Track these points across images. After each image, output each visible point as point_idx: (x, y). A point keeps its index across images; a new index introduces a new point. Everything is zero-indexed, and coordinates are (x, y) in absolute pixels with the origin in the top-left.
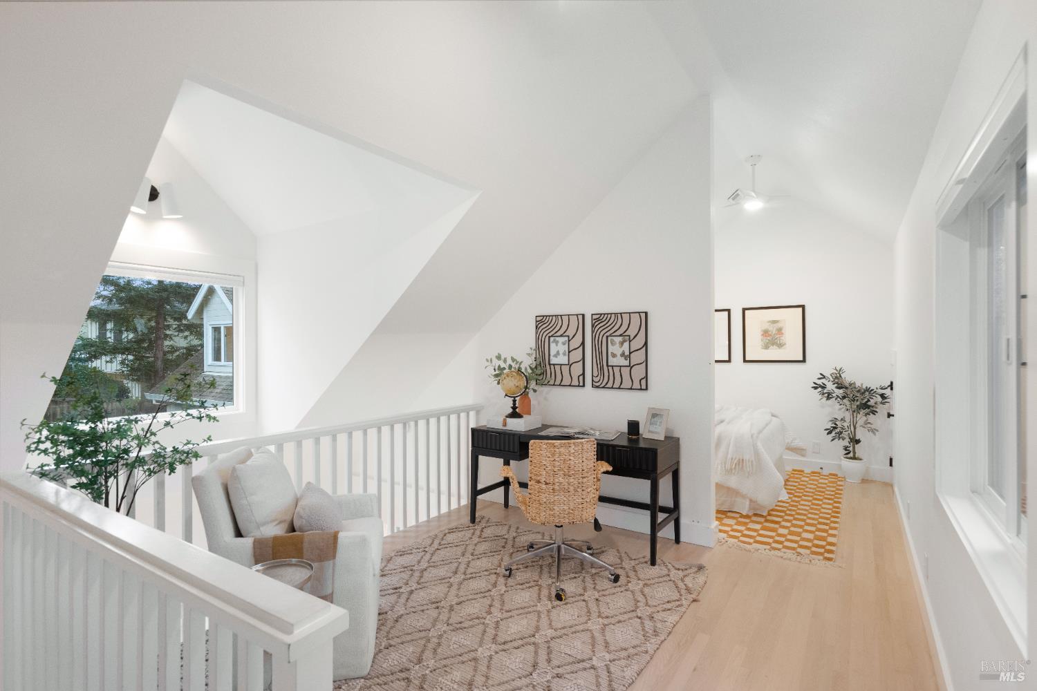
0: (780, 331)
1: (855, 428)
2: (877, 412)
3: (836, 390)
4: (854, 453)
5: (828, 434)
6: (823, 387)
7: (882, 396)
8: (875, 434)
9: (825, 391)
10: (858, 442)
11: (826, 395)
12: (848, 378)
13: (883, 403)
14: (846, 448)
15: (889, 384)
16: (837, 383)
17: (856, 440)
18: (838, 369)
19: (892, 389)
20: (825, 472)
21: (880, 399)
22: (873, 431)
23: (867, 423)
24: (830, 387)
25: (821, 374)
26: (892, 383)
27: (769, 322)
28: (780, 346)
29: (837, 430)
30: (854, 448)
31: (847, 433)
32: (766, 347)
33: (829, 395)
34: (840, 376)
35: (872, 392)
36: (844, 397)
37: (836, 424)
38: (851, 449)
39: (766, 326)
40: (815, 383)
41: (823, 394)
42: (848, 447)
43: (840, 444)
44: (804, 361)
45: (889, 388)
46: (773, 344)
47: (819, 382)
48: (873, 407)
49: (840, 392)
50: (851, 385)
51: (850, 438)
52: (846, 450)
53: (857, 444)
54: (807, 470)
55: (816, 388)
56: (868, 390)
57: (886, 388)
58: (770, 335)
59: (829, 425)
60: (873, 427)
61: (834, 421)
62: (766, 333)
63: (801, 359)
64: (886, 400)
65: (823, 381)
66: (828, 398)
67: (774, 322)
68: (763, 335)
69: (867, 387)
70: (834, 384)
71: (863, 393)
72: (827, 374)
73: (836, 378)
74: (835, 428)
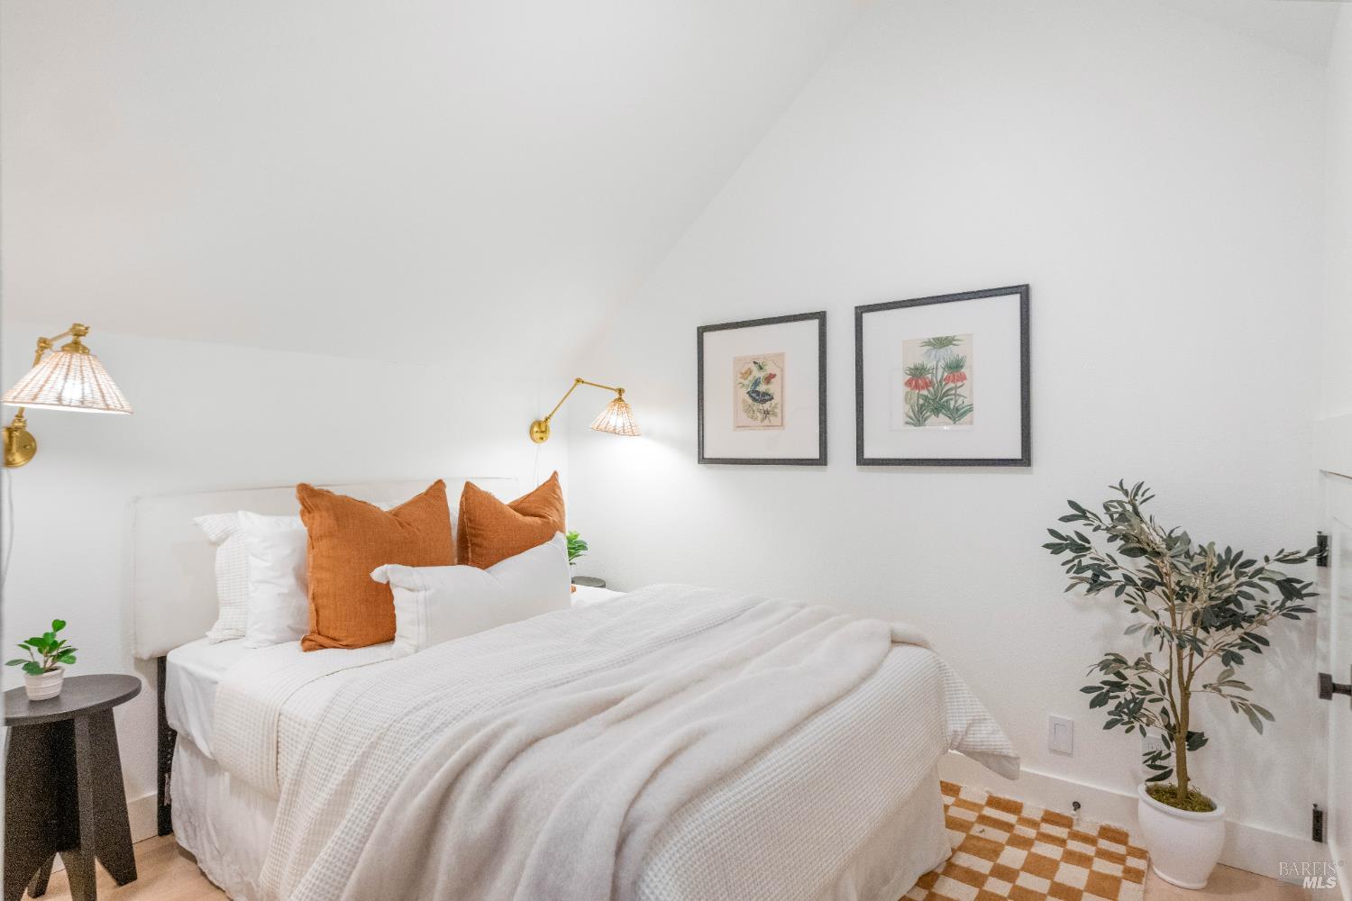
0: (956, 367)
1: (1186, 694)
2: (1266, 643)
3: (1124, 561)
4: (1184, 778)
5: (1093, 704)
6: (1080, 546)
7: (1289, 588)
8: (1259, 727)
9: (1086, 561)
10: (1195, 741)
11: (1089, 574)
12: (1161, 517)
13: (1291, 614)
14: (1153, 759)
15: (1314, 544)
16: (1126, 537)
17: (1190, 736)
18: (1129, 486)
19: (1323, 562)
20: (1088, 822)
21: (1275, 595)
22: (1248, 711)
23: (1225, 679)
24: (1102, 547)
25: (1073, 504)
26: (1323, 542)
27: (929, 343)
28: (957, 414)
29: (1126, 695)
30: (1182, 761)
31: (1159, 706)
32: (918, 418)
33: (1096, 576)
34: (1136, 512)
35: (1250, 570)
36: (1149, 585)
37: (1118, 674)
38: (1172, 762)
39: (919, 357)
40: (1053, 532)
41: (1081, 569)
42: (1158, 756)
43: (1132, 747)
44: (1025, 460)
45: (1313, 561)
46: (936, 411)
47: (1068, 529)
48: (1250, 619)
49: (1136, 566)
50: (1171, 541)
51: (1168, 726)
52: (1153, 767)
53: (1193, 747)
54: (1033, 809)
55: (1056, 549)
56: (1231, 560)
57: (1302, 560)
58: (927, 385)
59: (1098, 678)
60: (1251, 698)
61: (1114, 663)
62: (917, 377)
63: (1017, 454)
64: (1297, 602)
65: (1079, 525)
66: (1096, 585)
67: (942, 343)
68: (908, 383)
69: (1229, 550)
70: (1111, 539)
71: (1216, 573)
72: (1093, 505)
73: (1123, 517)
74: (1119, 687)
